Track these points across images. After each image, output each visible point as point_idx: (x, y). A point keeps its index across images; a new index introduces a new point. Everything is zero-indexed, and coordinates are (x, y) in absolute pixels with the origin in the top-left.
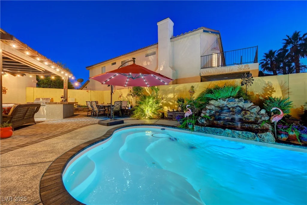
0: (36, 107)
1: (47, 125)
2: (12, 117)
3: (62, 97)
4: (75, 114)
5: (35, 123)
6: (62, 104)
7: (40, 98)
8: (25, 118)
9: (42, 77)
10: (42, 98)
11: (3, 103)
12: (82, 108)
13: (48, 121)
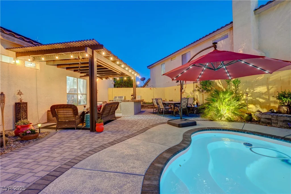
0: (116, 105)
1: (124, 121)
2: (102, 114)
3: (132, 95)
4: (142, 110)
5: (116, 118)
6: (133, 101)
7: (116, 97)
8: (110, 114)
9: (118, 79)
10: (118, 97)
11: (98, 101)
12: (146, 105)
13: (124, 117)
